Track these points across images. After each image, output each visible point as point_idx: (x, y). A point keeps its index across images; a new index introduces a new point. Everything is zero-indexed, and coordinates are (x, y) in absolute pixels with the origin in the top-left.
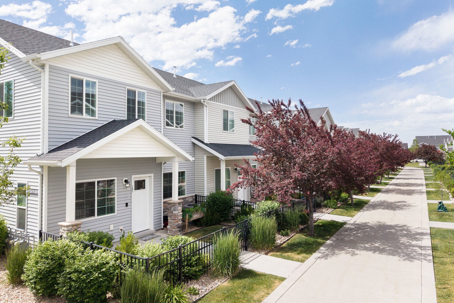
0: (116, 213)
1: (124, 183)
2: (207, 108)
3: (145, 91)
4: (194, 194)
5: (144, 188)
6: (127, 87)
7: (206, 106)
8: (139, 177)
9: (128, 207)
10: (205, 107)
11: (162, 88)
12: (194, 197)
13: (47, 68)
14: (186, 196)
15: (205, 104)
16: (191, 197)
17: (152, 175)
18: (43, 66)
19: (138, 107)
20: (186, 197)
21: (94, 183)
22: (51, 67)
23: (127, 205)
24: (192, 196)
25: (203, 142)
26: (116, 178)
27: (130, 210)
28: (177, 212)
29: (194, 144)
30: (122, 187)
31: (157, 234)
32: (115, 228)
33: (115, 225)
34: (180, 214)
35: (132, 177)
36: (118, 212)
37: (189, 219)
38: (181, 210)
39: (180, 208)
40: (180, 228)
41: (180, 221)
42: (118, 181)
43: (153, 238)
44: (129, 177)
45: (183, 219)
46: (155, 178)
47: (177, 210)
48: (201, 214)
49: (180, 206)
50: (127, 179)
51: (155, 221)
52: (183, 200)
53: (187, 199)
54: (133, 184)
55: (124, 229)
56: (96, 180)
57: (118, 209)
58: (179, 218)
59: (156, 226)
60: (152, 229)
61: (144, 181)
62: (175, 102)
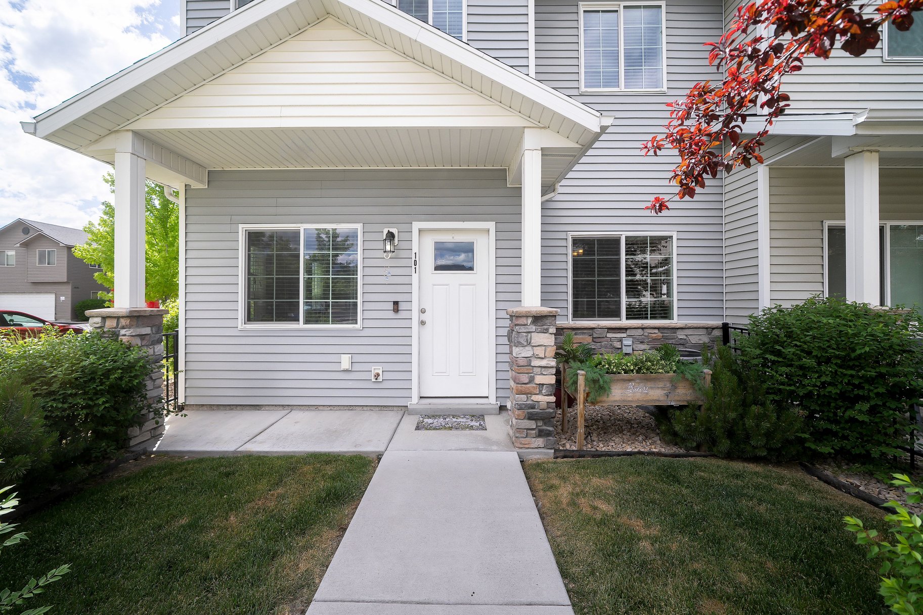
0: (359, 325)
4: (718, 322)
5: (472, 268)
8: (455, 232)
9: (401, 314)
12: (718, 333)
14: (675, 321)
16: (703, 332)
17: (491, 225)
19: (435, 14)
20: (673, 325)
21: (297, 234)
23: (396, 303)
24: (709, 329)
27: (408, 322)
31: (489, 421)
32: (357, 367)
33: (357, 358)
34: (543, 363)
35: (416, 226)
36: (368, 323)
37: (592, 395)
38: (549, 349)
39: (546, 340)
40: (545, 424)
41: (540, 393)
42: (369, 236)
43: (450, 428)
44: (404, 227)
45: (558, 388)
46: (502, 236)
47: (529, 344)
48: (674, 387)
49: (546, 331)
50: (394, 231)
51: (502, 375)
52: (657, 334)
53: (681, 335)
54: (415, 249)
55: (388, 376)
56: (302, 228)
57: (368, 315)
58: (539, 379)
59: (502, 393)
60: (493, 400)
61: (470, 247)
62: (622, 4)
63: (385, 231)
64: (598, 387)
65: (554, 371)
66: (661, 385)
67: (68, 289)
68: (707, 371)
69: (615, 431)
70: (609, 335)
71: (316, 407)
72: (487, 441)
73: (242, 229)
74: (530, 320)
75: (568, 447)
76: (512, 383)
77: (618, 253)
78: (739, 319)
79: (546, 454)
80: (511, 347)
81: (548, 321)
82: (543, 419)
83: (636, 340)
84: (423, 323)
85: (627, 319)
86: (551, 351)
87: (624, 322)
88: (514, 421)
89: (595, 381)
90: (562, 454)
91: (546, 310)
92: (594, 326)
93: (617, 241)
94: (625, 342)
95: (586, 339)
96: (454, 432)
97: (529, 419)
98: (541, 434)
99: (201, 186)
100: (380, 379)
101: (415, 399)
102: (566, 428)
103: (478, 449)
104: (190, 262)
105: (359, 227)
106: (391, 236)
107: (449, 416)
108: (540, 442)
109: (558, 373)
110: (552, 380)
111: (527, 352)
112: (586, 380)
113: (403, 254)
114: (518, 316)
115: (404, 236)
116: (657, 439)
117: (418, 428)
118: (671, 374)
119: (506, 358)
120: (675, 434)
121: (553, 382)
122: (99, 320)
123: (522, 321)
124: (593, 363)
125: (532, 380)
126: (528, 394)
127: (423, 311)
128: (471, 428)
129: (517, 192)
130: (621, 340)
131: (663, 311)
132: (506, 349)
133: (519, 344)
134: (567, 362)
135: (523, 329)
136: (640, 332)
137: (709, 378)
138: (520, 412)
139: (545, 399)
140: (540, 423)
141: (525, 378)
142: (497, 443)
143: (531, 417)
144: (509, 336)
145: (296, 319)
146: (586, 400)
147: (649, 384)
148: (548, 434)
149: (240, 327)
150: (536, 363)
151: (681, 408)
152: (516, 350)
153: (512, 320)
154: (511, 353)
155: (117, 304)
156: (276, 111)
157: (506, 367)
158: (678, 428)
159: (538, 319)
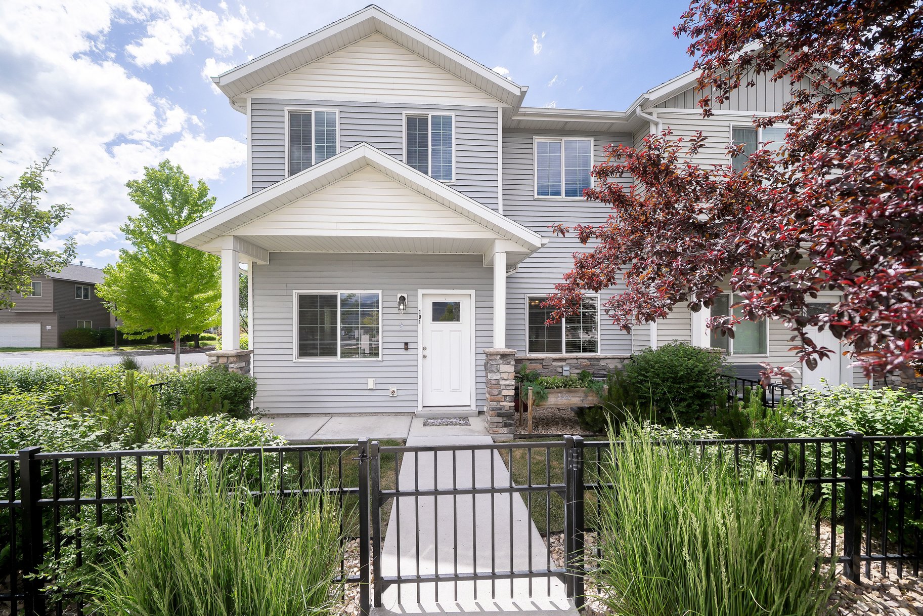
0: (380, 359)
1: (397, 302)
2: (661, 127)
3: (453, 114)
4: (628, 355)
5: (458, 320)
6: (405, 112)
8: (447, 296)
9: (410, 351)
10: (653, 128)
11: (501, 100)
13: (248, 105)
14: (599, 354)
15: (653, 118)
16: (618, 361)
17: (473, 292)
19: (433, 150)
20: (597, 357)
21: (336, 297)
22: (254, 102)
23: (406, 344)
24: (622, 359)
27: (413, 357)
28: (498, 377)
30: (395, 311)
31: (472, 420)
32: (378, 387)
33: (379, 381)
34: (507, 383)
35: (420, 292)
36: (386, 357)
37: (537, 402)
38: (510, 374)
39: (508, 369)
40: (508, 419)
41: (505, 401)
42: (386, 299)
43: (447, 425)
44: (412, 293)
45: (517, 398)
46: (480, 299)
47: (498, 371)
48: (586, 396)
49: (509, 363)
50: (405, 295)
51: (480, 391)
52: (587, 362)
53: (603, 363)
54: (420, 308)
55: (400, 392)
56: (339, 292)
57: (386, 351)
58: (504, 393)
59: (480, 403)
60: (473, 407)
61: (457, 305)
62: (564, 139)
63: (399, 296)
64: (540, 397)
65: (514, 387)
66: (579, 395)
67: (55, 319)
68: (606, 386)
69: (554, 425)
70: (554, 364)
71: (350, 414)
72: (471, 431)
73: (295, 293)
74: (499, 357)
75: (523, 433)
76: (487, 395)
79: (509, 437)
80: (487, 373)
81: (510, 358)
82: (507, 416)
83: (571, 366)
84: (424, 357)
85: (566, 352)
86: (512, 375)
87: (564, 354)
88: (489, 418)
89: (538, 393)
90: (519, 437)
91: (509, 350)
92: (543, 357)
94: (565, 368)
95: (538, 367)
96: (449, 427)
97: (498, 416)
98: (506, 425)
99: (264, 263)
100: (395, 394)
101: (420, 408)
102: (522, 423)
103: (466, 435)
104: (256, 316)
105: (380, 292)
106: (403, 299)
107: (444, 418)
108: (505, 430)
109: (517, 389)
110: (513, 393)
111: (497, 376)
112: (533, 392)
113: (411, 311)
114: (492, 355)
115: (411, 299)
116: (578, 428)
117: (425, 425)
118: (585, 388)
119: (484, 380)
120: (587, 424)
121: (513, 394)
122: (215, 358)
123: (493, 358)
124: (538, 383)
125: (500, 393)
126: (498, 401)
127: (424, 349)
128: (461, 424)
129: (491, 270)
130: (562, 367)
131: (591, 346)
132: (484, 374)
133: (492, 371)
134: (522, 381)
135: (494, 363)
136: (575, 361)
137: (606, 390)
138: (493, 412)
139: (508, 405)
140: (505, 419)
141: (495, 392)
142: (478, 432)
143: (499, 415)
144: (486, 365)
145: (335, 355)
146: (533, 404)
147: (572, 394)
148: (510, 425)
149: (294, 360)
150: (502, 383)
151: (590, 408)
152: (490, 375)
153: (487, 356)
154: (487, 376)
156: (333, 226)
157: (483, 385)
158: (588, 419)
159: (504, 356)
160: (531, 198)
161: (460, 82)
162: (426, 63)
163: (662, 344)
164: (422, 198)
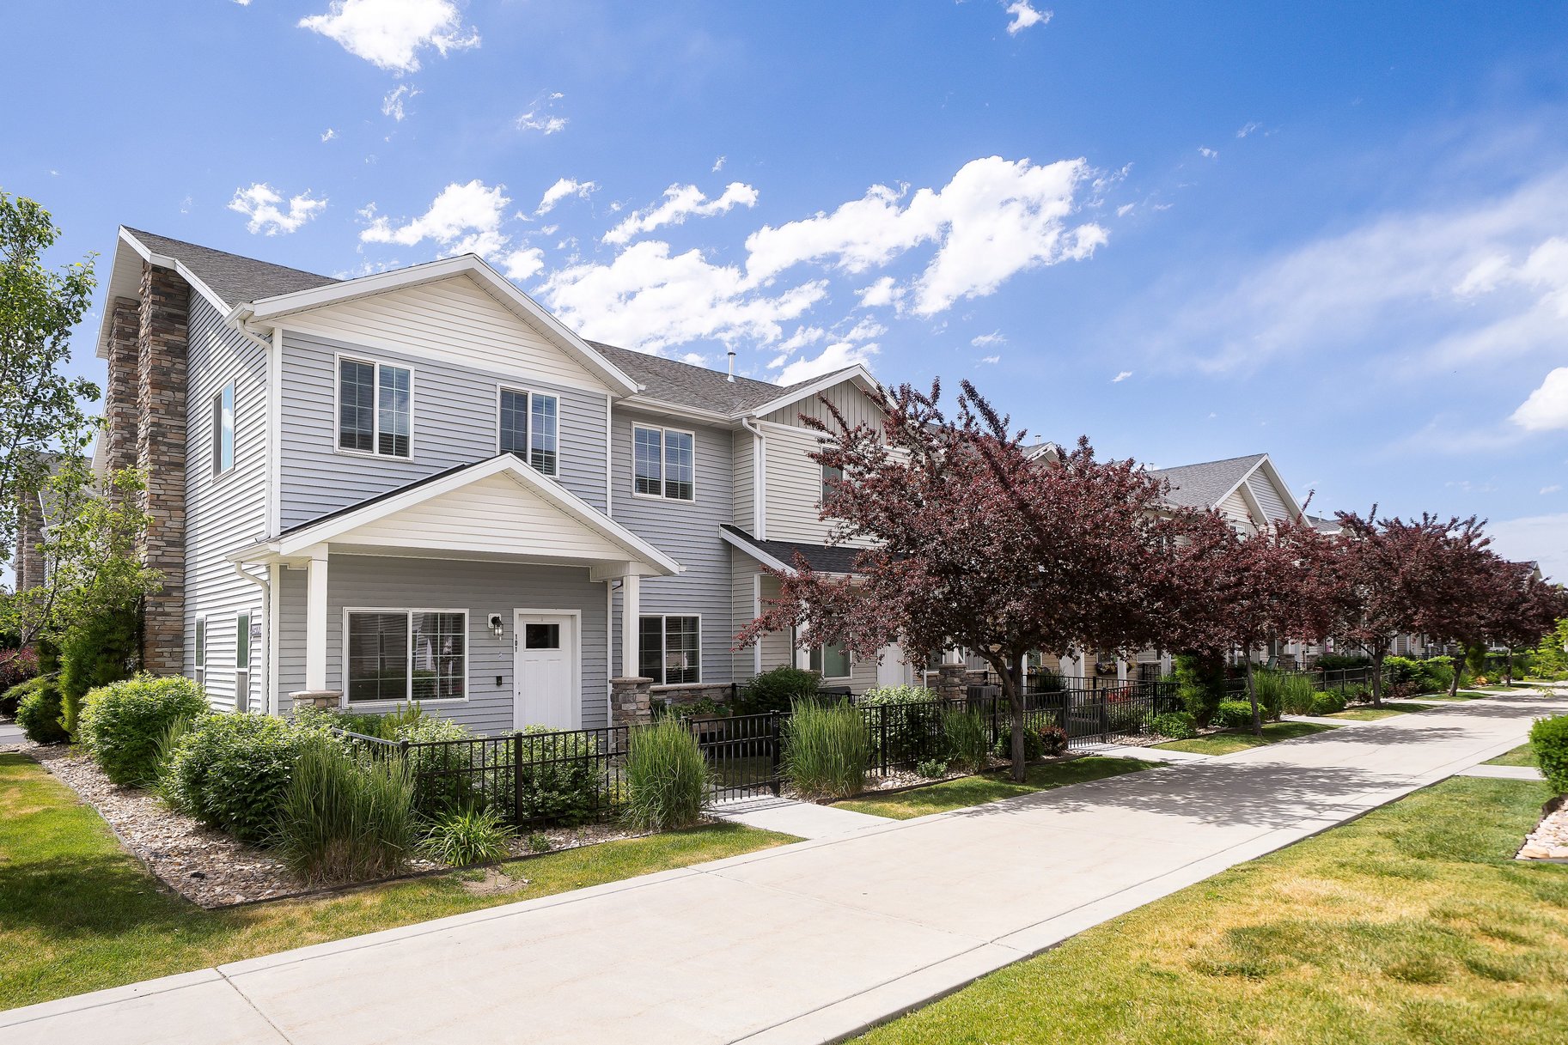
0: (466, 698)
1: (490, 625)
2: (764, 441)
3: (557, 396)
4: (730, 683)
5: (556, 645)
6: (500, 384)
7: (761, 438)
8: (543, 616)
9: (503, 687)
10: (757, 441)
11: (610, 388)
12: (729, 690)
13: (278, 339)
14: (700, 684)
15: (758, 431)
16: (720, 691)
17: (578, 613)
18: (270, 336)
20: (699, 687)
21: (406, 617)
22: (287, 335)
23: (499, 679)
24: (723, 688)
25: (749, 539)
26: (466, 612)
27: (509, 695)
28: (635, 708)
29: (727, 545)
30: (485, 636)
35: (517, 611)
36: (474, 696)
42: (474, 620)
44: (507, 612)
46: (588, 620)
47: (634, 701)
50: (500, 616)
52: (688, 694)
53: (705, 694)
54: (513, 631)
56: (411, 612)
57: (472, 689)
61: (556, 627)
62: (665, 428)
63: (491, 616)
73: (348, 611)
74: (630, 686)
77: (660, 630)
78: (740, 680)
84: (519, 694)
85: (667, 683)
87: (665, 686)
93: (659, 620)
94: (666, 702)
106: (496, 621)
114: (621, 683)
115: (507, 620)
123: (624, 687)
131: (691, 675)
133: (628, 702)
135: (631, 692)
136: (676, 693)
141: (633, 723)
145: (405, 696)
152: (625, 706)
155: (308, 686)
156: (459, 538)
159: (637, 685)
160: (628, 495)
161: (565, 358)
162: (525, 327)
163: (768, 670)
164: (555, 512)
